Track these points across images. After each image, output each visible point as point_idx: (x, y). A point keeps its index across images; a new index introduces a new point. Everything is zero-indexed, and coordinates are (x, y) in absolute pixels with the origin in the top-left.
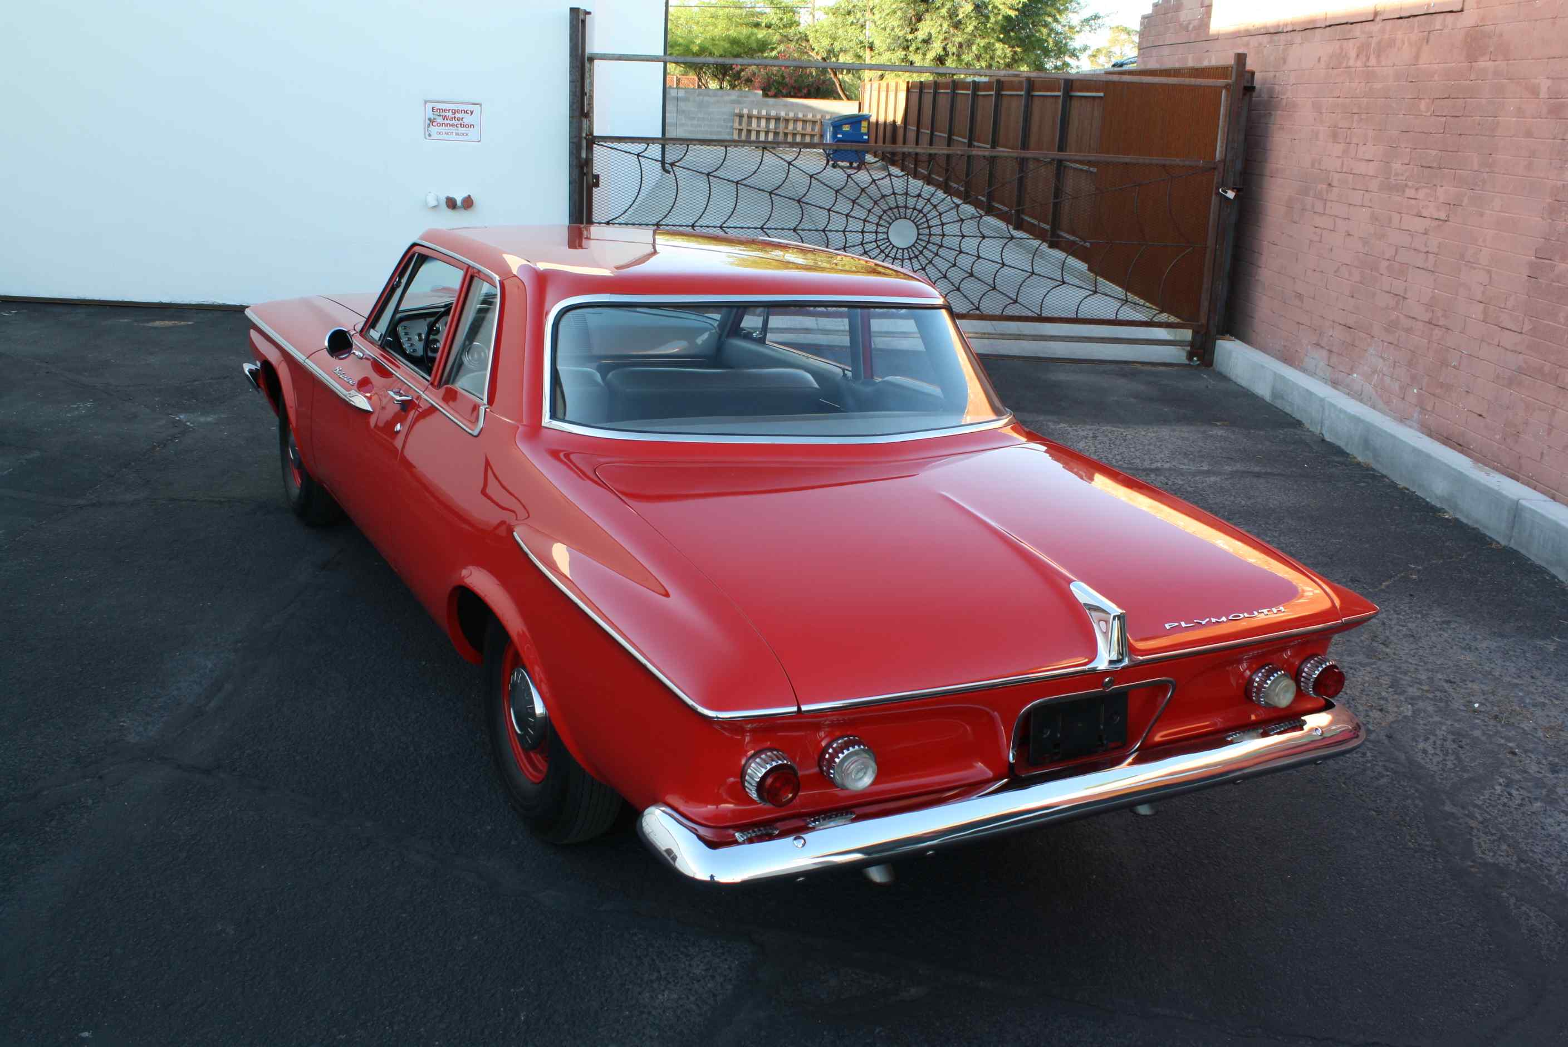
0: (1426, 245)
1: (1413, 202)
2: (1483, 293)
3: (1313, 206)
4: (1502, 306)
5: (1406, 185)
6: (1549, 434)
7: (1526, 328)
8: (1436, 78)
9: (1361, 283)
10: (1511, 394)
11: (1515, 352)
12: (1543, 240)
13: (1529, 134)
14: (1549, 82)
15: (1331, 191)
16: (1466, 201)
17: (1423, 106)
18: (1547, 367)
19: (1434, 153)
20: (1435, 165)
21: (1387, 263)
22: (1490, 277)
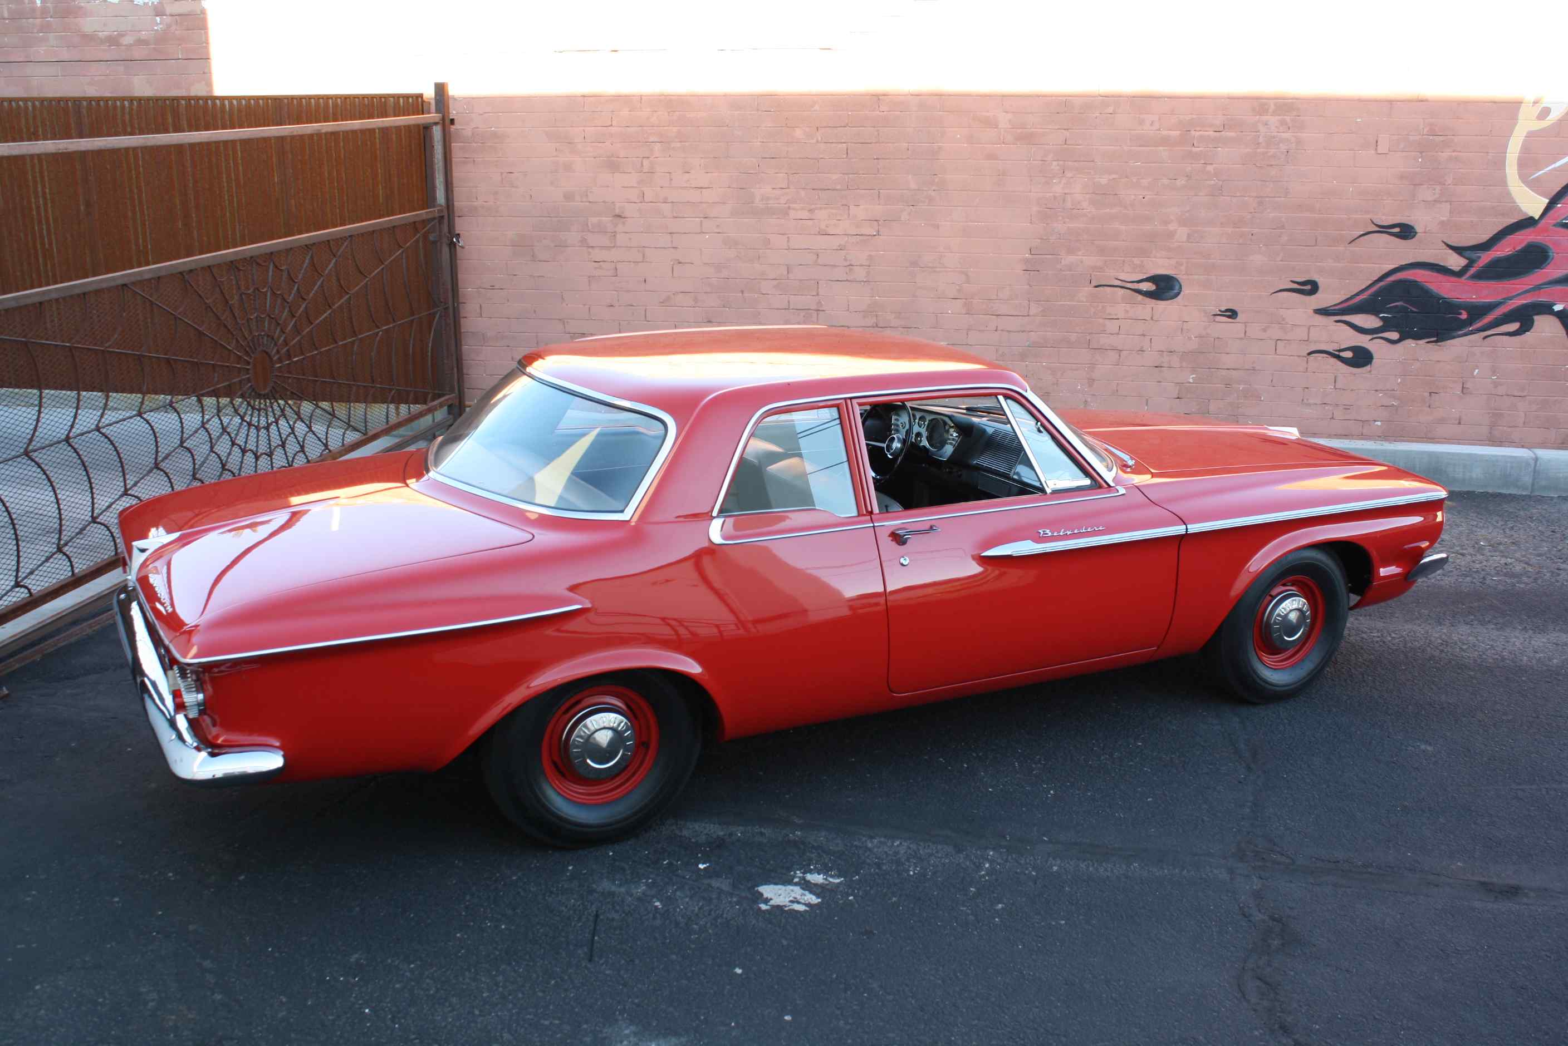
0: (845, 260)
1: (810, 223)
2: (959, 291)
3: (583, 241)
4: (995, 297)
5: (789, 208)
6: (1090, 386)
7: (1034, 309)
8: (817, 107)
9: (724, 307)
10: (1027, 366)
11: (1023, 332)
12: (1039, 241)
13: (991, 157)
14: (1010, 116)
15: (624, 223)
16: (904, 216)
17: (798, 133)
18: (1073, 337)
19: (835, 177)
20: (838, 187)
21: (775, 282)
22: (967, 275)
